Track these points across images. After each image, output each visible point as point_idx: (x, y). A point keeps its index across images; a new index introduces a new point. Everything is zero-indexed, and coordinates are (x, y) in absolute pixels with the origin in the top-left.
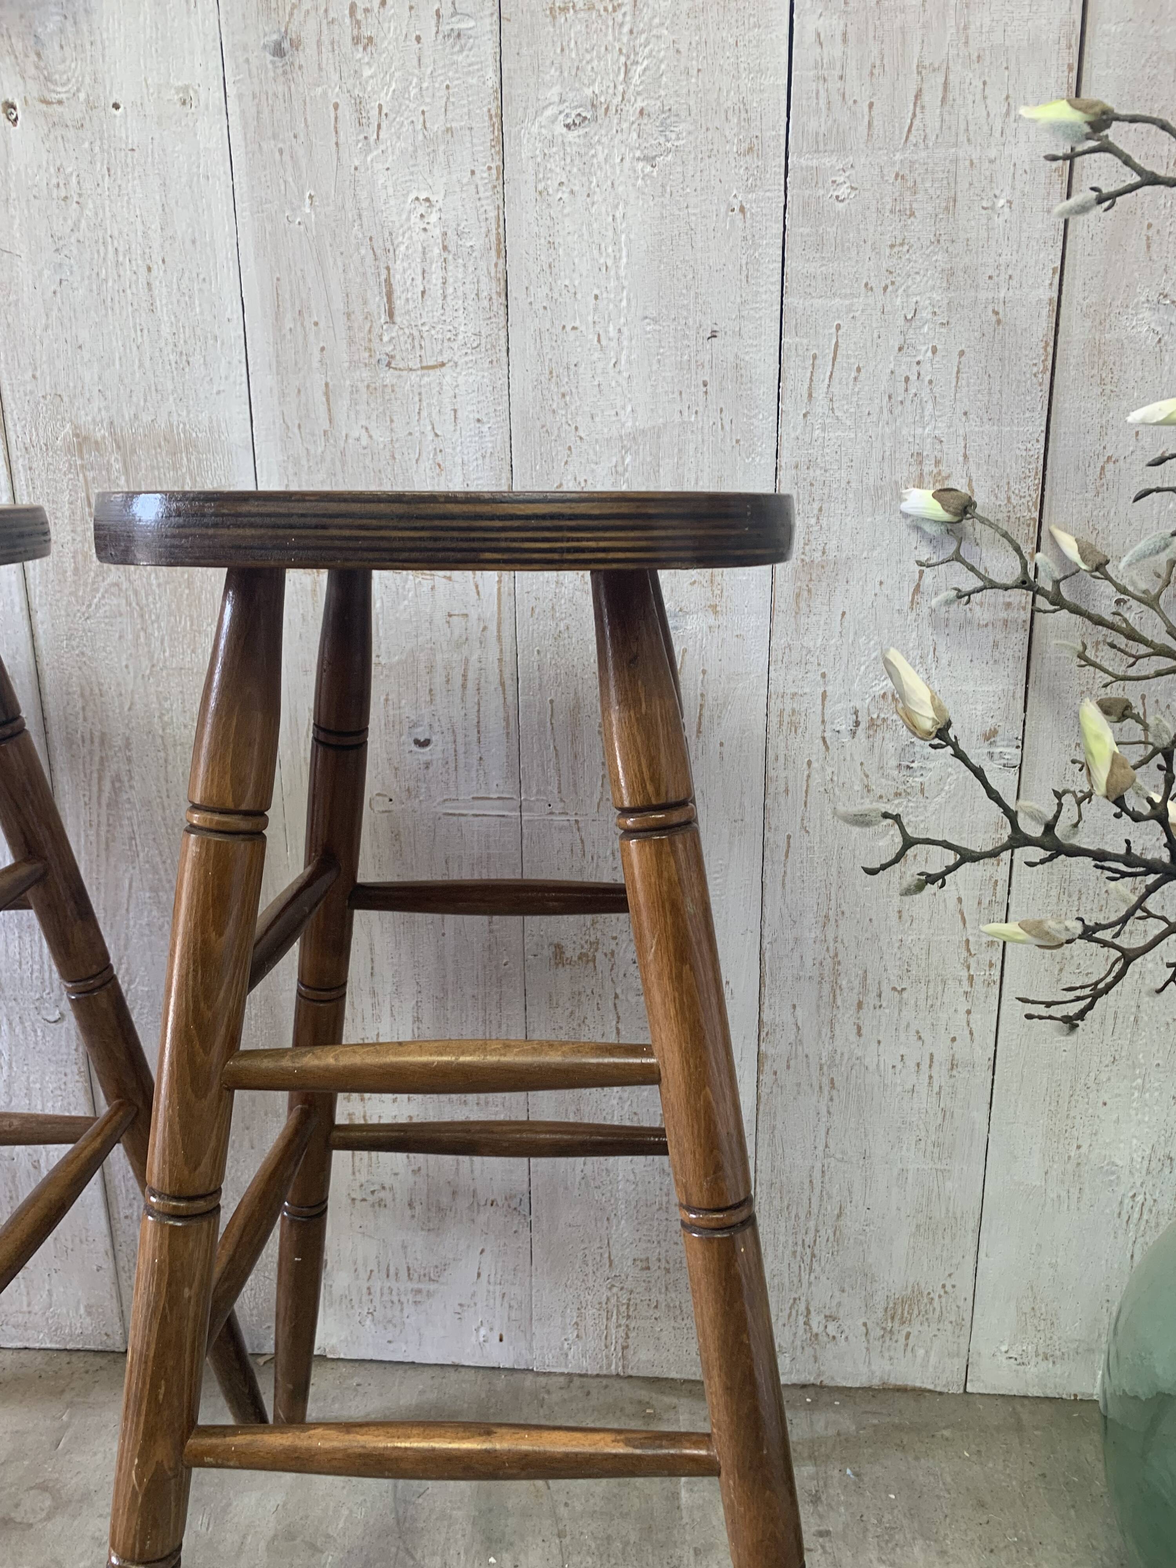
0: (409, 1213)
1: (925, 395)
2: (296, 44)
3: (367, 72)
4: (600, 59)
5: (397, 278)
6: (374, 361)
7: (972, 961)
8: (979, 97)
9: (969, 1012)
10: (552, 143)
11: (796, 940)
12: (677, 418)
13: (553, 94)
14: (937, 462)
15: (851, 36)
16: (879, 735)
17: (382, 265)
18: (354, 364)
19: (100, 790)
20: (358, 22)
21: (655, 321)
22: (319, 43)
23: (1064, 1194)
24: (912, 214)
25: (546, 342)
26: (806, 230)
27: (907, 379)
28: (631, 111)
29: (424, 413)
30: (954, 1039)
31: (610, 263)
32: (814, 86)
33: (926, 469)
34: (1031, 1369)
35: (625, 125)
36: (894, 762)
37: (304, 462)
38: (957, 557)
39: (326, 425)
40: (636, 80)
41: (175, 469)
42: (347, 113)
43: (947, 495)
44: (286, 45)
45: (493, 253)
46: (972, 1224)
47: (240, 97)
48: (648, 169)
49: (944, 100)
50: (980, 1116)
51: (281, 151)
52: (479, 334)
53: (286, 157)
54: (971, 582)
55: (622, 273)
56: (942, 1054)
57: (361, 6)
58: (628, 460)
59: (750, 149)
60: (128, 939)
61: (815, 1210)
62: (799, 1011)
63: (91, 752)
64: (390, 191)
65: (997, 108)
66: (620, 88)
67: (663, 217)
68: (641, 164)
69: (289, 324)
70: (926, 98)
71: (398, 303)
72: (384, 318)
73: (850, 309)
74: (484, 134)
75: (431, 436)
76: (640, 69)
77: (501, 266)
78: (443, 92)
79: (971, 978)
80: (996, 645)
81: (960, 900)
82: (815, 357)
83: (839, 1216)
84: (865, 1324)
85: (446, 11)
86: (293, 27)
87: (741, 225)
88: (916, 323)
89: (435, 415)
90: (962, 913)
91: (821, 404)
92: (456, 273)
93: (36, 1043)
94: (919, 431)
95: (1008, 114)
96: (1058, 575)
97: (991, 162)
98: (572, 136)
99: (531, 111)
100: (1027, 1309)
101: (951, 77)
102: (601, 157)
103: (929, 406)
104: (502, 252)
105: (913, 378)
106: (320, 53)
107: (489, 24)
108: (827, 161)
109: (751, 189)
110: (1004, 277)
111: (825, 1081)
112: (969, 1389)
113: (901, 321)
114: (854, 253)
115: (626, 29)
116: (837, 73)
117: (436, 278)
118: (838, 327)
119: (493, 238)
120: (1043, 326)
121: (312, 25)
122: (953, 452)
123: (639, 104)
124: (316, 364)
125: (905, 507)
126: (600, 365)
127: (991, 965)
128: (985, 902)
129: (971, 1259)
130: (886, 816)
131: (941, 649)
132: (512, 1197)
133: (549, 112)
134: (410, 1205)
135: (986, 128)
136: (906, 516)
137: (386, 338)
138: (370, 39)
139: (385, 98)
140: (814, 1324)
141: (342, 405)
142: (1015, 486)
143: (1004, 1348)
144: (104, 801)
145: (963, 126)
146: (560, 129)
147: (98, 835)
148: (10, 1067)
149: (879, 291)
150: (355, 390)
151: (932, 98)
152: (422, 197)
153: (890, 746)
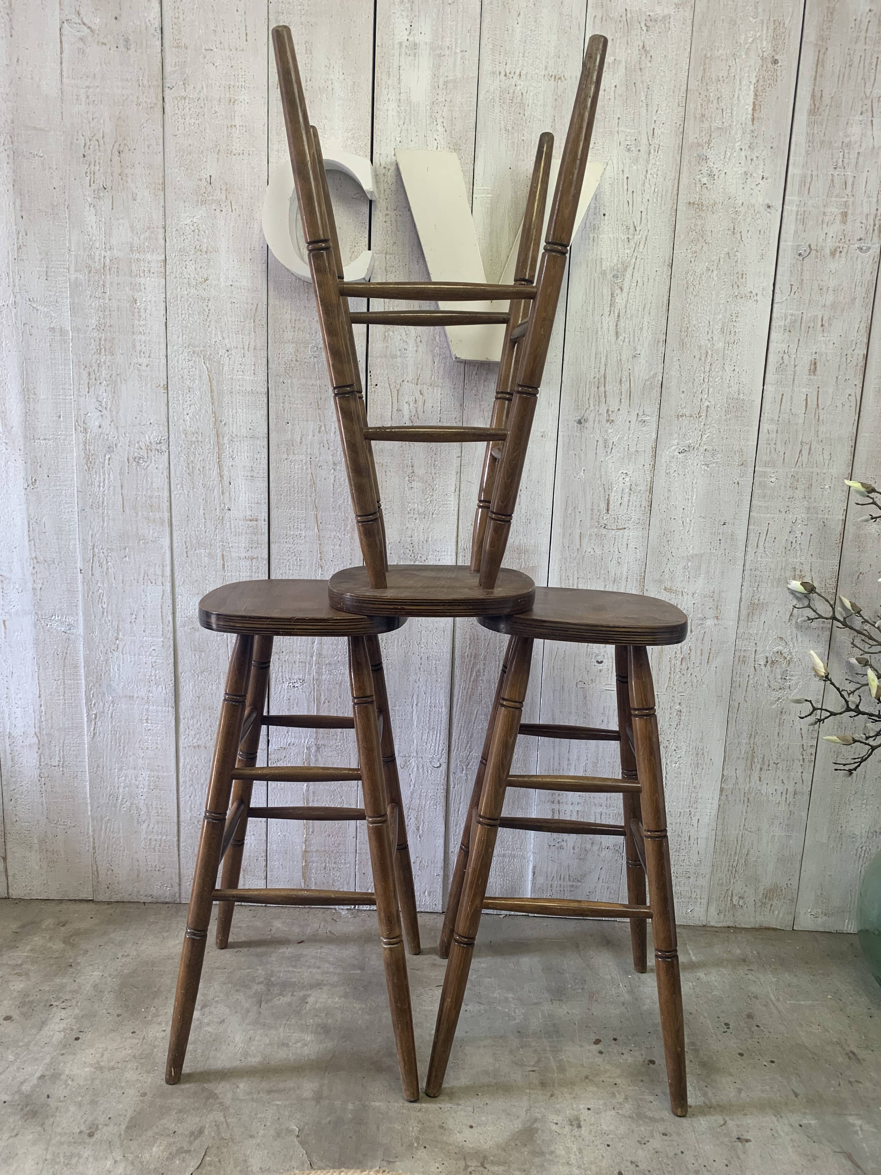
0: (572, 851)
1: (798, 547)
2: (586, 421)
3: (610, 431)
4: (693, 432)
5: (611, 498)
6: (599, 526)
7: (804, 753)
8: (821, 453)
9: (802, 772)
10: (673, 458)
11: (739, 743)
12: (709, 551)
13: (675, 442)
14: (801, 571)
15: (779, 431)
16: (775, 666)
17: (607, 494)
18: (591, 527)
19: (471, 675)
20: (609, 415)
21: (704, 518)
22: (594, 421)
23: (835, 846)
24: (797, 489)
25: (664, 523)
26: (760, 491)
27: (792, 542)
28: (702, 449)
29: (616, 544)
30: (796, 783)
31: (690, 497)
32: (766, 446)
33: (797, 573)
34: (819, 919)
35: (699, 454)
36: (780, 677)
37: (568, 559)
38: (809, 606)
39: (578, 547)
40: (704, 439)
41: (519, 559)
42: (601, 443)
43: (806, 584)
44: (582, 421)
45: (648, 492)
46: (799, 858)
47: (563, 436)
48: (706, 468)
49: (809, 453)
50: (804, 814)
51: (575, 454)
52: (639, 519)
53: (577, 456)
54: (812, 615)
55: (694, 501)
56: (791, 789)
57: (610, 409)
58: (689, 564)
59: (742, 464)
60: (472, 734)
61: (738, 851)
62: (737, 771)
63: (470, 661)
64: (613, 469)
65: (827, 457)
66: (699, 442)
67: (710, 484)
68: (703, 467)
69: (570, 512)
70: (803, 452)
71: (611, 507)
72: (605, 511)
73: (773, 518)
74: (649, 452)
75: (617, 552)
76: (706, 436)
77: (650, 497)
78: (637, 439)
79: (804, 759)
80: (819, 636)
81: (801, 729)
82: (760, 533)
83: (747, 854)
84: (754, 901)
85: (641, 414)
86: (586, 415)
87: (737, 488)
88: (796, 524)
89: (620, 546)
90: (801, 734)
91: (761, 549)
92: (633, 498)
93: (427, 776)
94: (795, 560)
95: (830, 459)
96: (845, 616)
97: (824, 474)
98: (680, 456)
99: (667, 447)
100: (819, 894)
101: (812, 446)
102: (690, 463)
103: (799, 552)
104: (651, 491)
105: (794, 542)
106: (594, 424)
107: (655, 418)
108: (768, 470)
109: (742, 477)
110: (827, 511)
111: (746, 799)
112: (795, 928)
113: (791, 523)
114: (776, 499)
115: (703, 423)
116: (774, 442)
117: (626, 499)
118: (769, 524)
119: (649, 487)
120: (840, 528)
121: (592, 415)
122: (806, 568)
123: (705, 447)
124: (578, 526)
125: (789, 586)
126: (682, 532)
127: (811, 754)
128: (810, 730)
129: (798, 872)
130: (806, 700)
131: (799, 636)
132: (616, 845)
133: (673, 448)
134: (574, 848)
135: (823, 463)
136: (789, 589)
137: (605, 518)
138: (613, 421)
139: (615, 439)
140: (734, 900)
141: (585, 541)
142: (828, 581)
143: (809, 911)
144: (472, 679)
145: (815, 462)
146: (676, 453)
147: (467, 692)
148: (414, 786)
149: (783, 512)
150: (591, 535)
151: (805, 452)
152: (624, 472)
153: (779, 671)
